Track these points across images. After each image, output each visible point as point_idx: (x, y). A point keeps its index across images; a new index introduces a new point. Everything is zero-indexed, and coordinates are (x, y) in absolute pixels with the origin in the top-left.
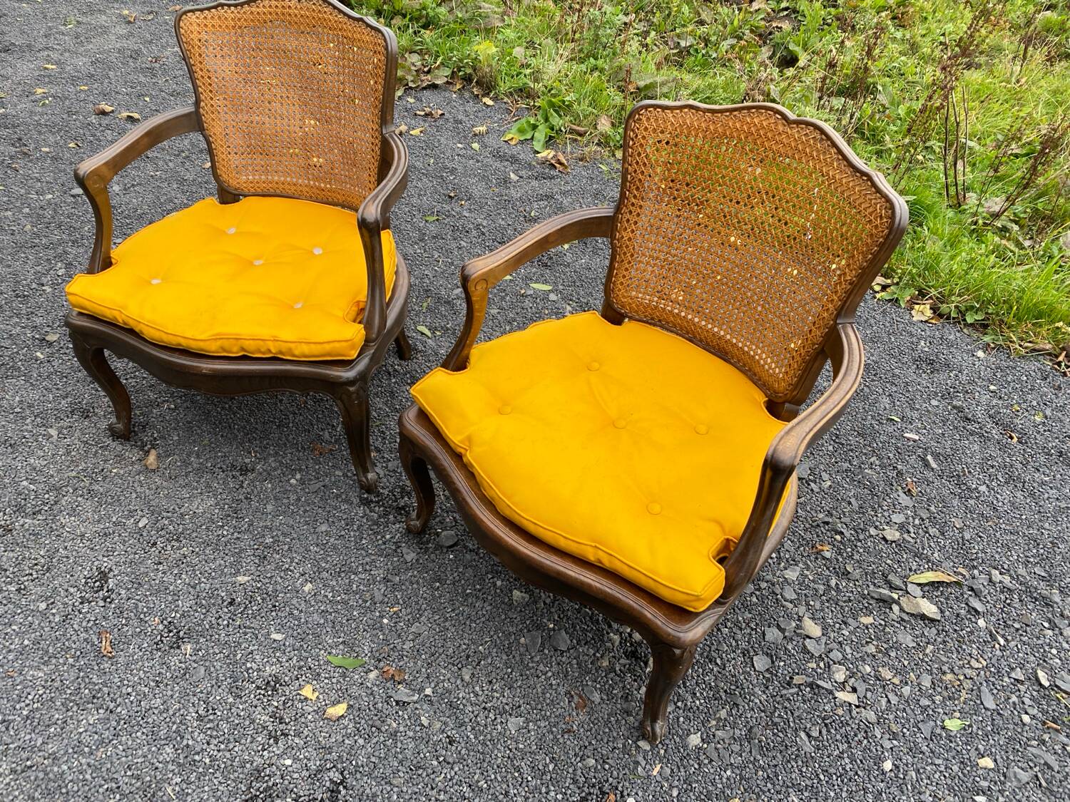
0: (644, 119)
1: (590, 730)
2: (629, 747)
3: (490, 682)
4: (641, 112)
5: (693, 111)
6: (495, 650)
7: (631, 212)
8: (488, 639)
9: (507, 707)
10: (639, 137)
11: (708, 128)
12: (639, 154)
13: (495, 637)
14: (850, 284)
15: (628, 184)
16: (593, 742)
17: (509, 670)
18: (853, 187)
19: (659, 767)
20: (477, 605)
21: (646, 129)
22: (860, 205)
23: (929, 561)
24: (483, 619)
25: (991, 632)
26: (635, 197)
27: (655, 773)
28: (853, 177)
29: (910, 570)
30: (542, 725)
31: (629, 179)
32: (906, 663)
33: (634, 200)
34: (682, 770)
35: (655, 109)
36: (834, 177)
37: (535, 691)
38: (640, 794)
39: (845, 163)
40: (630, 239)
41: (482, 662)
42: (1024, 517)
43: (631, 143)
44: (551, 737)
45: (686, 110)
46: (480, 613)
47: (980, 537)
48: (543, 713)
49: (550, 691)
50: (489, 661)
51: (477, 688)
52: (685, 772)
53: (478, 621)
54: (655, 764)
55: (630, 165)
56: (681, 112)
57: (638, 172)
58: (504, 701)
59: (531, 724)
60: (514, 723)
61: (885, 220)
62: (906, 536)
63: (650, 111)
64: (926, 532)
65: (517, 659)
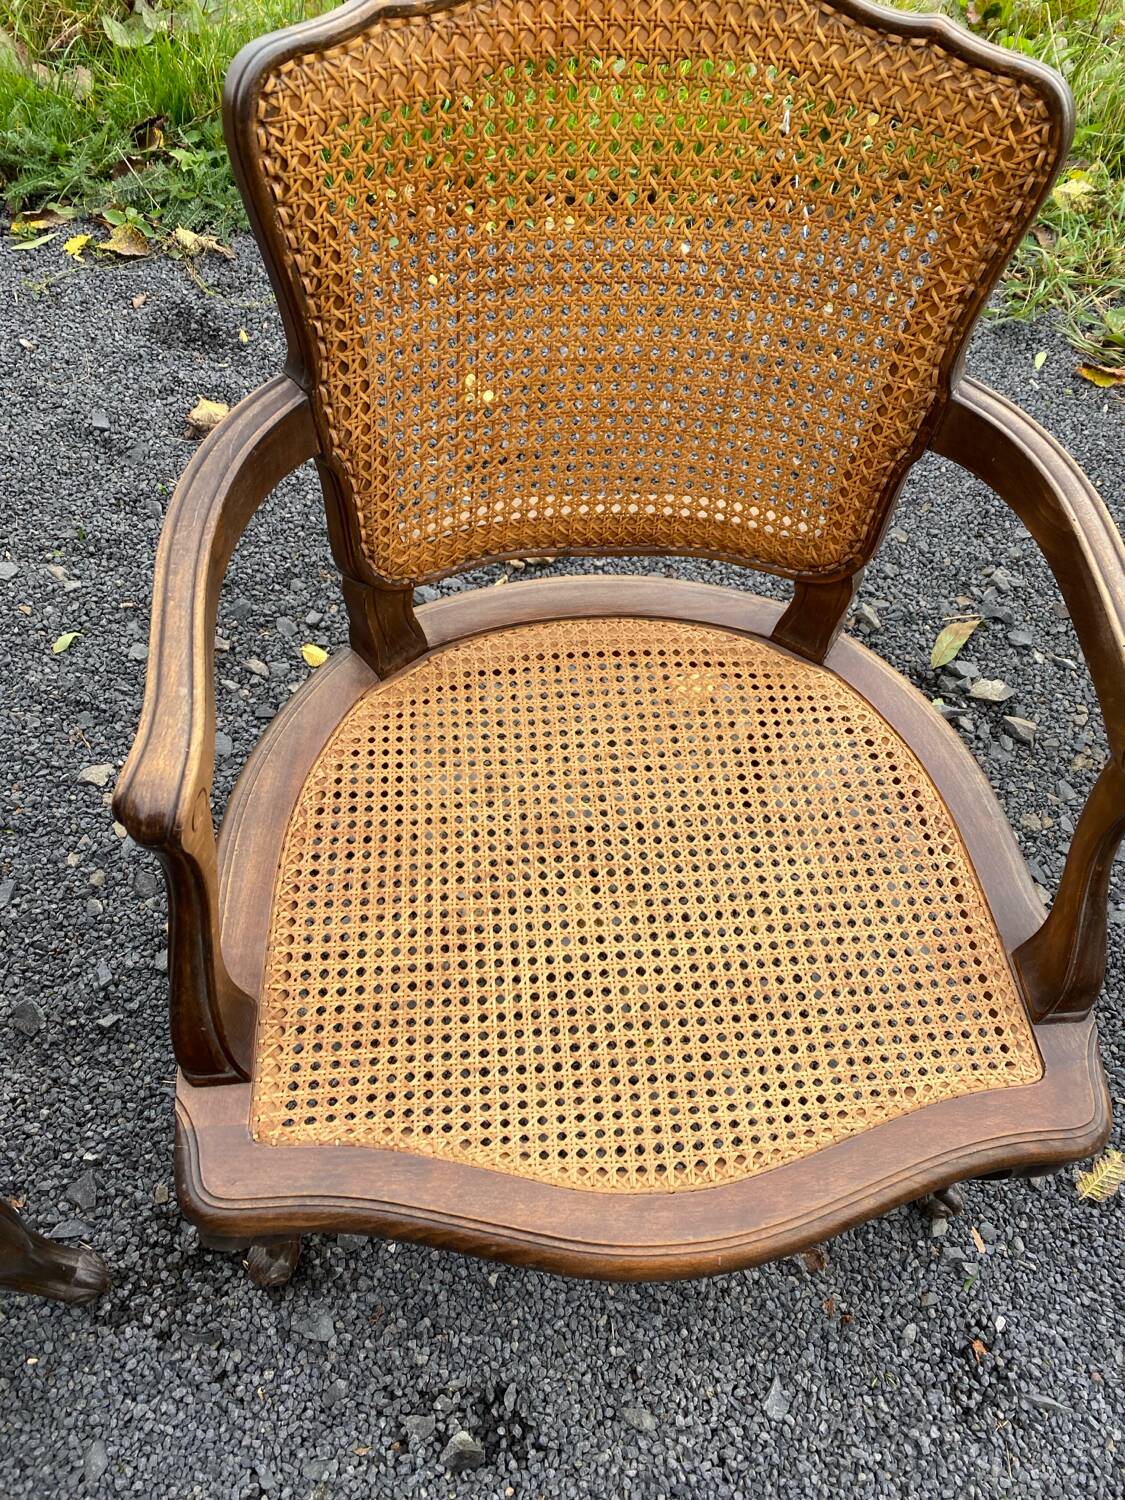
0: (285, 104)
1: (866, 1287)
2: (924, 1253)
3: (678, 1382)
4: (269, 88)
5: (398, 22)
6: (631, 1325)
7: (344, 367)
8: (603, 1322)
9: (740, 1392)
10: (294, 162)
11: (453, 58)
12: (310, 211)
13: (610, 1305)
14: (959, 301)
15: (311, 302)
16: (886, 1299)
17: (685, 1332)
18: (894, 76)
19: (974, 1233)
20: (530, 1287)
21: (302, 131)
22: (930, 113)
23: (925, 619)
24: (562, 1297)
25: (1054, 661)
26: (341, 325)
27: (982, 1248)
28: (883, 48)
29: (922, 648)
30: (811, 1359)
31: (310, 289)
32: (1031, 786)
33: (341, 336)
34: (996, 1204)
35: (299, 62)
36: (827, 67)
37: (746, 1320)
38: (996, 1299)
39: (845, 19)
40: (367, 428)
41: (639, 1369)
42: (943, 470)
43: (278, 190)
44: (839, 1362)
45: (377, 29)
46: (548, 1293)
47: (935, 536)
48: (792, 1338)
49: (765, 1295)
50: (647, 1354)
51: (680, 1420)
52: (1002, 1202)
53: (561, 1311)
54: (968, 1236)
55: (298, 251)
56: (367, 38)
57: (326, 259)
58: (729, 1388)
59: (798, 1377)
60: (774, 1404)
61: (1030, 130)
62: (874, 601)
63: (289, 73)
64: (885, 578)
65: (674, 1299)
